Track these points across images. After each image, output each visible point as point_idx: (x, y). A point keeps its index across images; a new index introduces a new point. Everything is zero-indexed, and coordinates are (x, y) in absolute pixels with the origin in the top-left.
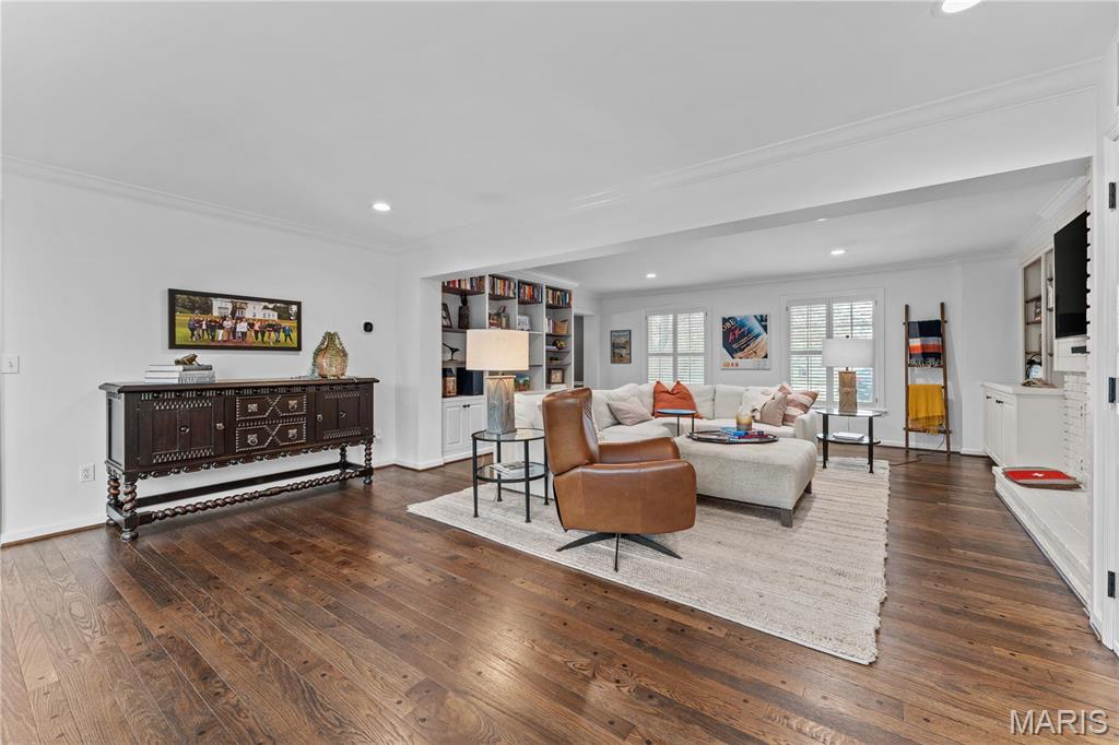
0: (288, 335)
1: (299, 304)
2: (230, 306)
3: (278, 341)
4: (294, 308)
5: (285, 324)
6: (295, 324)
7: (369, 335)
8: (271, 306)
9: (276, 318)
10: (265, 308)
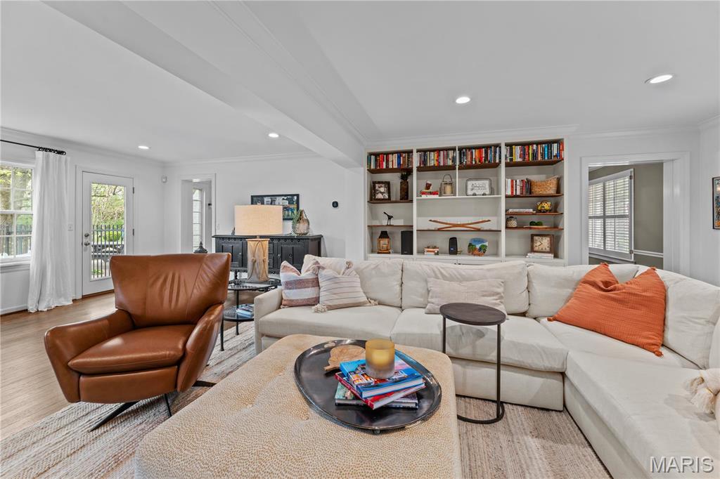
0: (293, 212)
1: (298, 196)
2: (270, 200)
3: (288, 215)
4: (295, 198)
5: (292, 206)
6: (295, 206)
7: (335, 209)
8: (285, 198)
9: (287, 204)
10: (283, 199)
